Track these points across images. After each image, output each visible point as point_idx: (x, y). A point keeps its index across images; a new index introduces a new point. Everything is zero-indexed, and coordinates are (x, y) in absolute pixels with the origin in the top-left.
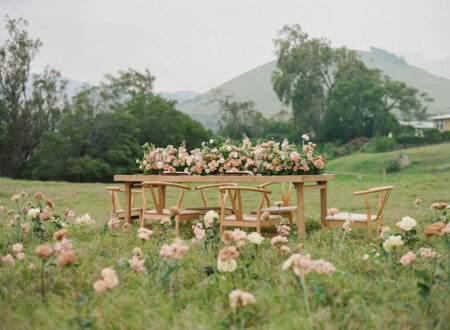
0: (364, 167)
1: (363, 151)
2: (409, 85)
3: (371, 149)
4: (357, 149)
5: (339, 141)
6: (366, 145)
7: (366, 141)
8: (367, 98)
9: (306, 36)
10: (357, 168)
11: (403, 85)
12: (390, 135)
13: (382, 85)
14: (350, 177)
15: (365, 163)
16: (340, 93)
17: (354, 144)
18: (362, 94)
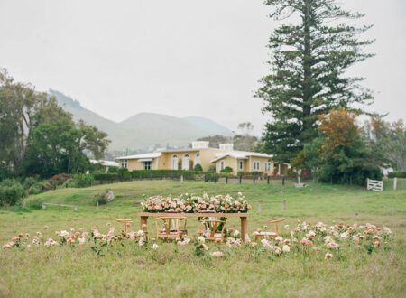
0: (74, 199)
1: (67, 186)
2: (100, 130)
3: (73, 184)
4: (61, 183)
5: (38, 176)
6: (68, 180)
7: (69, 177)
8: (65, 139)
9: (12, 80)
10: (68, 200)
11: (95, 130)
12: (88, 172)
13: (78, 128)
14: (65, 209)
15: (74, 197)
16: (41, 133)
17: (58, 179)
18: (61, 136)
